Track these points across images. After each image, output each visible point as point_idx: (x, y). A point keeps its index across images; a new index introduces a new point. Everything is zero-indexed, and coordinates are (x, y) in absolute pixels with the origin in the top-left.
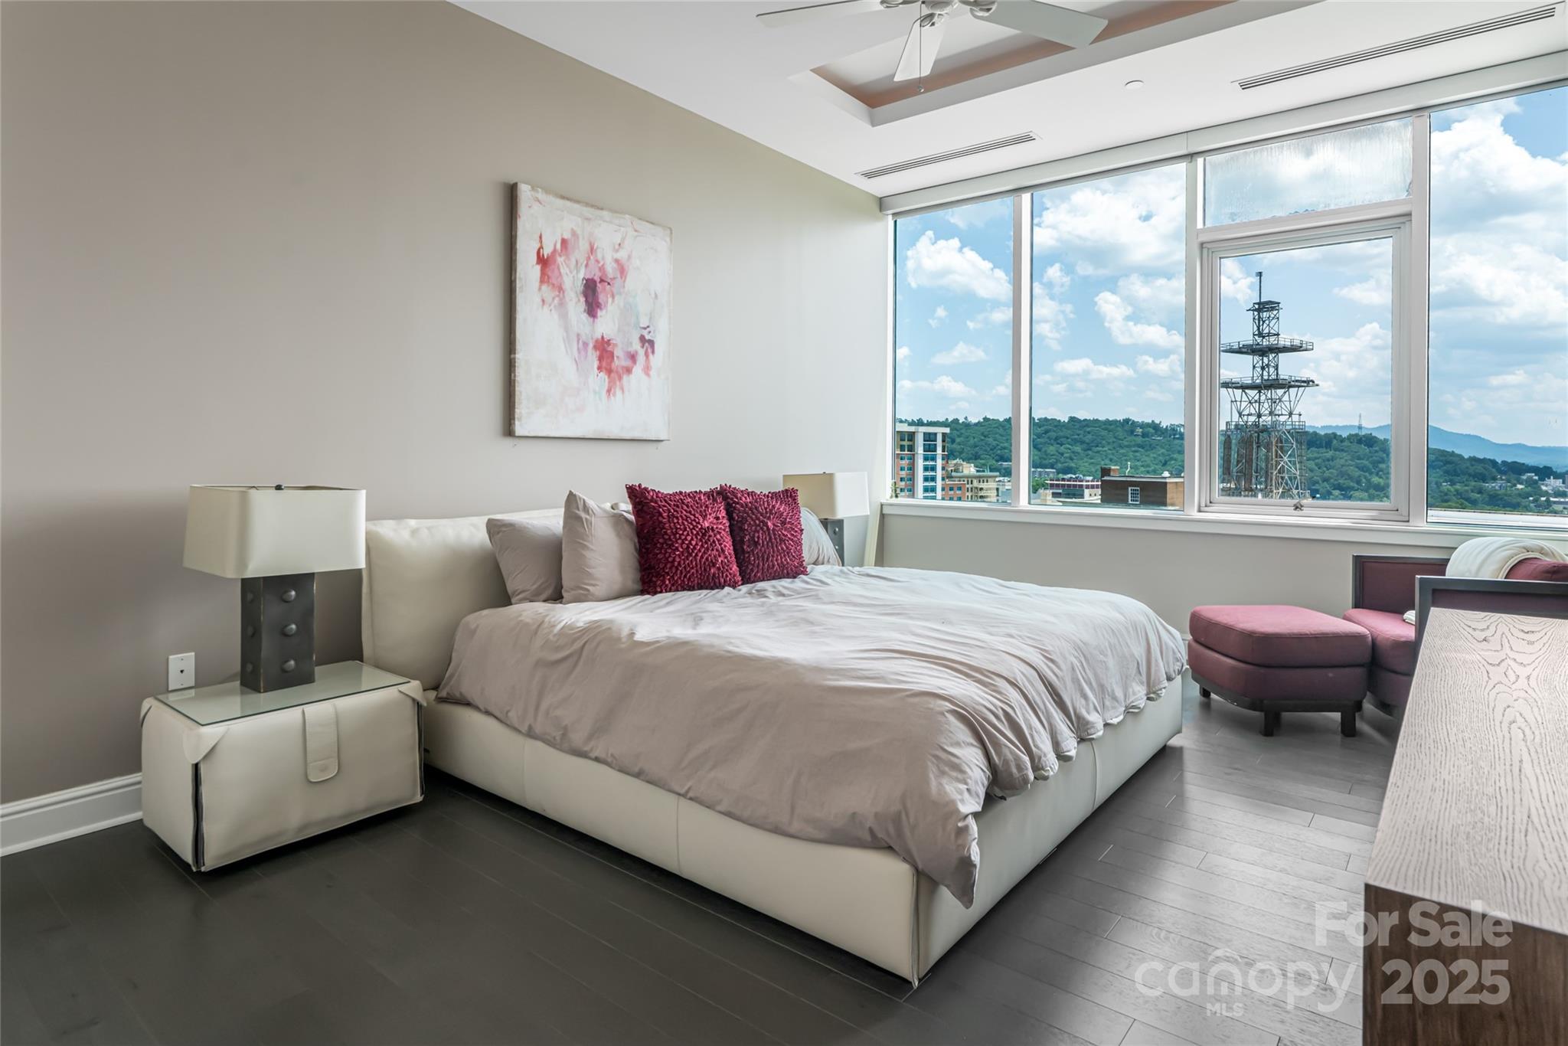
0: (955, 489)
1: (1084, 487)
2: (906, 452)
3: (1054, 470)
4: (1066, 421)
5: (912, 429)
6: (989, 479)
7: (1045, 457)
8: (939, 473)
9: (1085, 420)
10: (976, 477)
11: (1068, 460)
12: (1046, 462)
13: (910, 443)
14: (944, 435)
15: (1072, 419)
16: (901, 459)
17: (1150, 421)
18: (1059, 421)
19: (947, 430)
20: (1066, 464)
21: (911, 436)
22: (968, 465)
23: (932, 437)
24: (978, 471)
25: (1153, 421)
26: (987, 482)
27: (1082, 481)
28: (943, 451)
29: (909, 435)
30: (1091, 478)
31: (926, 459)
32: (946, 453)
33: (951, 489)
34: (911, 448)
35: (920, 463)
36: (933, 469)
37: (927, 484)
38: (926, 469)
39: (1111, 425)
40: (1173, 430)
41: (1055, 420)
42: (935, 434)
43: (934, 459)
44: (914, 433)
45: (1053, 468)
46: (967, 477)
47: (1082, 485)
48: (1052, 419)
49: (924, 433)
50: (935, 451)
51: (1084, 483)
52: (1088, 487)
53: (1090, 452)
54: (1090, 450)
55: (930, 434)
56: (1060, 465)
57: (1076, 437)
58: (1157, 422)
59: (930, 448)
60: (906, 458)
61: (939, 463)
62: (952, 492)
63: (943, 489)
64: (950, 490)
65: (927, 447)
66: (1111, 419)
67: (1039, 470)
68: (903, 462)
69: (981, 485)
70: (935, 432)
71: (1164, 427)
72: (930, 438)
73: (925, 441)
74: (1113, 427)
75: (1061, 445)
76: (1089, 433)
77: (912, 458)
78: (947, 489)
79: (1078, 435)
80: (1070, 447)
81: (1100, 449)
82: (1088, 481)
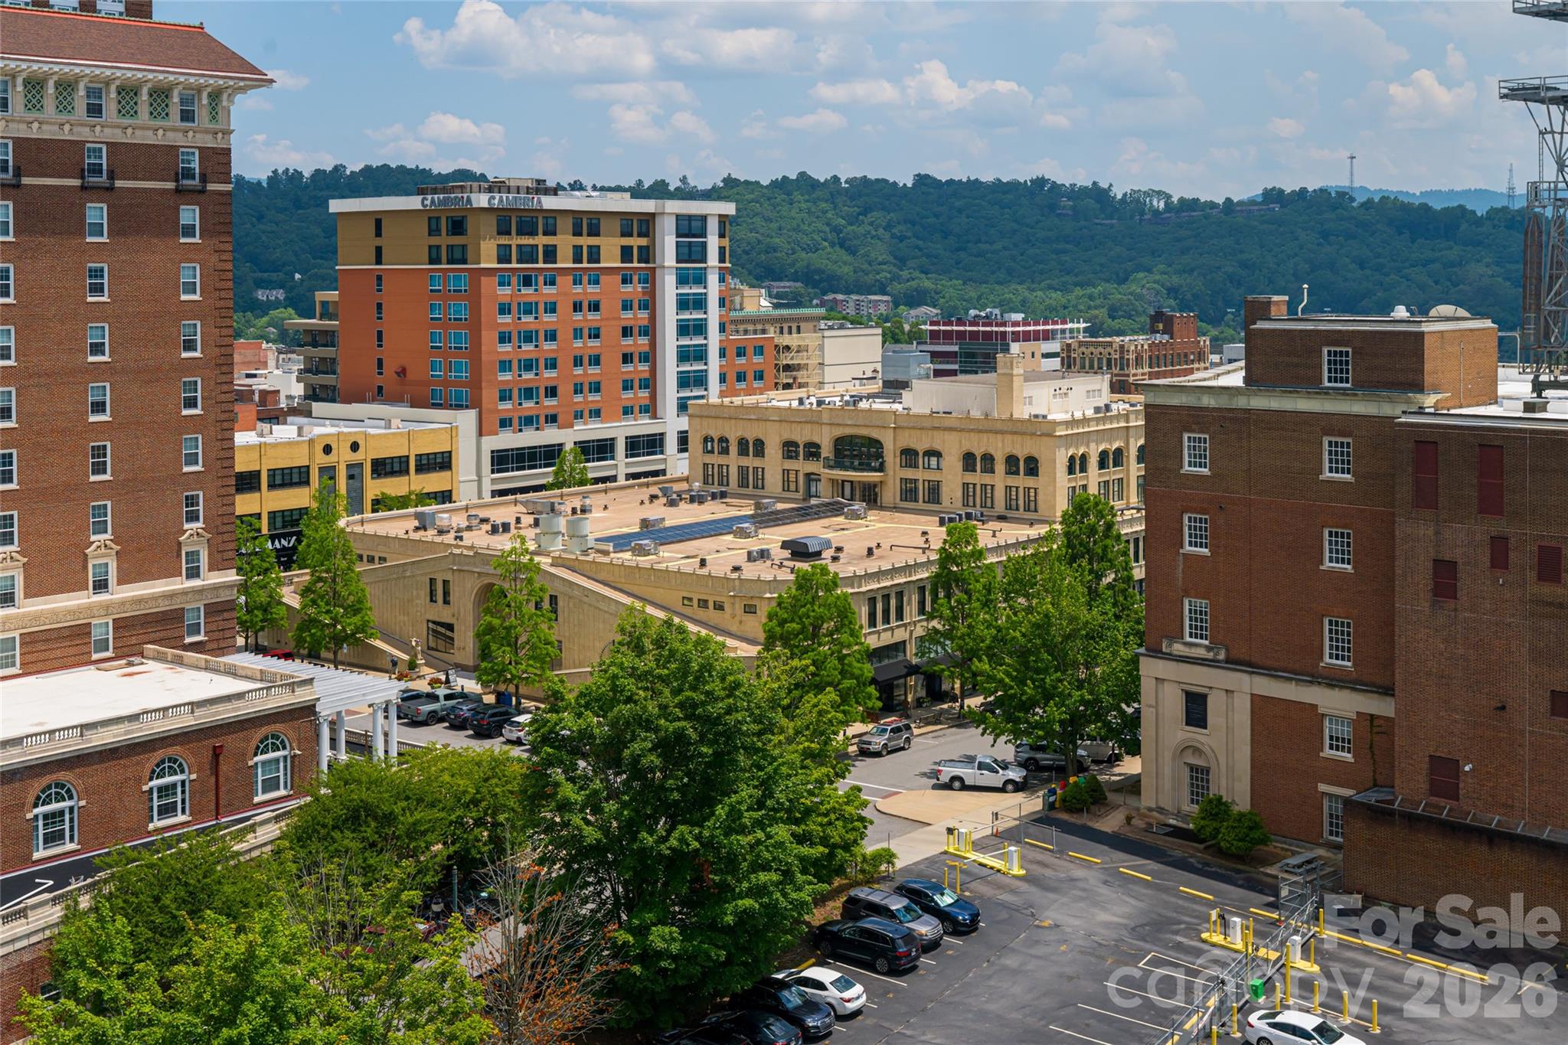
0: (750, 351)
1: (1009, 337)
2: (636, 265)
3: (885, 298)
4: (909, 185)
5: (648, 206)
6: (803, 325)
7: (865, 266)
8: (713, 315)
9: (951, 182)
10: (773, 321)
11: (917, 274)
12: (869, 279)
13: (643, 242)
14: (723, 219)
15: (922, 180)
16: (624, 281)
17: (1089, 184)
18: (895, 183)
19: (729, 208)
20: (914, 284)
21: (646, 224)
22: (755, 292)
23: (695, 224)
24: (776, 306)
25: (1095, 183)
26: (799, 332)
27: (1004, 324)
28: (722, 260)
29: (640, 221)
30: (1018, 317)
31: (682, 280)
32: (728, 265)
33: (741, 352)
34: (647, 254)
35: (669, 289)
36: (700, 303)
37: (685, 341)
38: (683, 304)
39: (1005, 193)
40: (1138, 201)
41: (885, 181)
42: (704, 218)
43: (700, 279)
44: (653, 215)
45: (884, 293)
46: (754, 320)
47: (1005, 333)
48: (877, 180)
49: (678, 217)
50: (704, 260)
51: (1009, 329)
52: (1016, 336)
53: (962, 255)
54: (965, 249)
55: (690, 218)
56: (897, 287)
57: (931, 220)
58: (1104, 185)
59: (691, 253)
60: (635, 278)
61: (713, 288)
62: (742, 360)
63: (723, 354)
64: (739, 355)
65: (686, 250)
66: (1004, 180)
67: (855, 297)
68: (629, 288)
69: (786, 340)
70: (704, 212)
71: (1119, 197)
72: (690, 228)
73: (678, 236)
74: (1010, 196)
75: (901, 241)
76: (960, 211)
77: (650, 279)
78: (731, 352)
79: (937, 216)
80: (920, 243)
81: (987, 246)
82: (1016, 324)
